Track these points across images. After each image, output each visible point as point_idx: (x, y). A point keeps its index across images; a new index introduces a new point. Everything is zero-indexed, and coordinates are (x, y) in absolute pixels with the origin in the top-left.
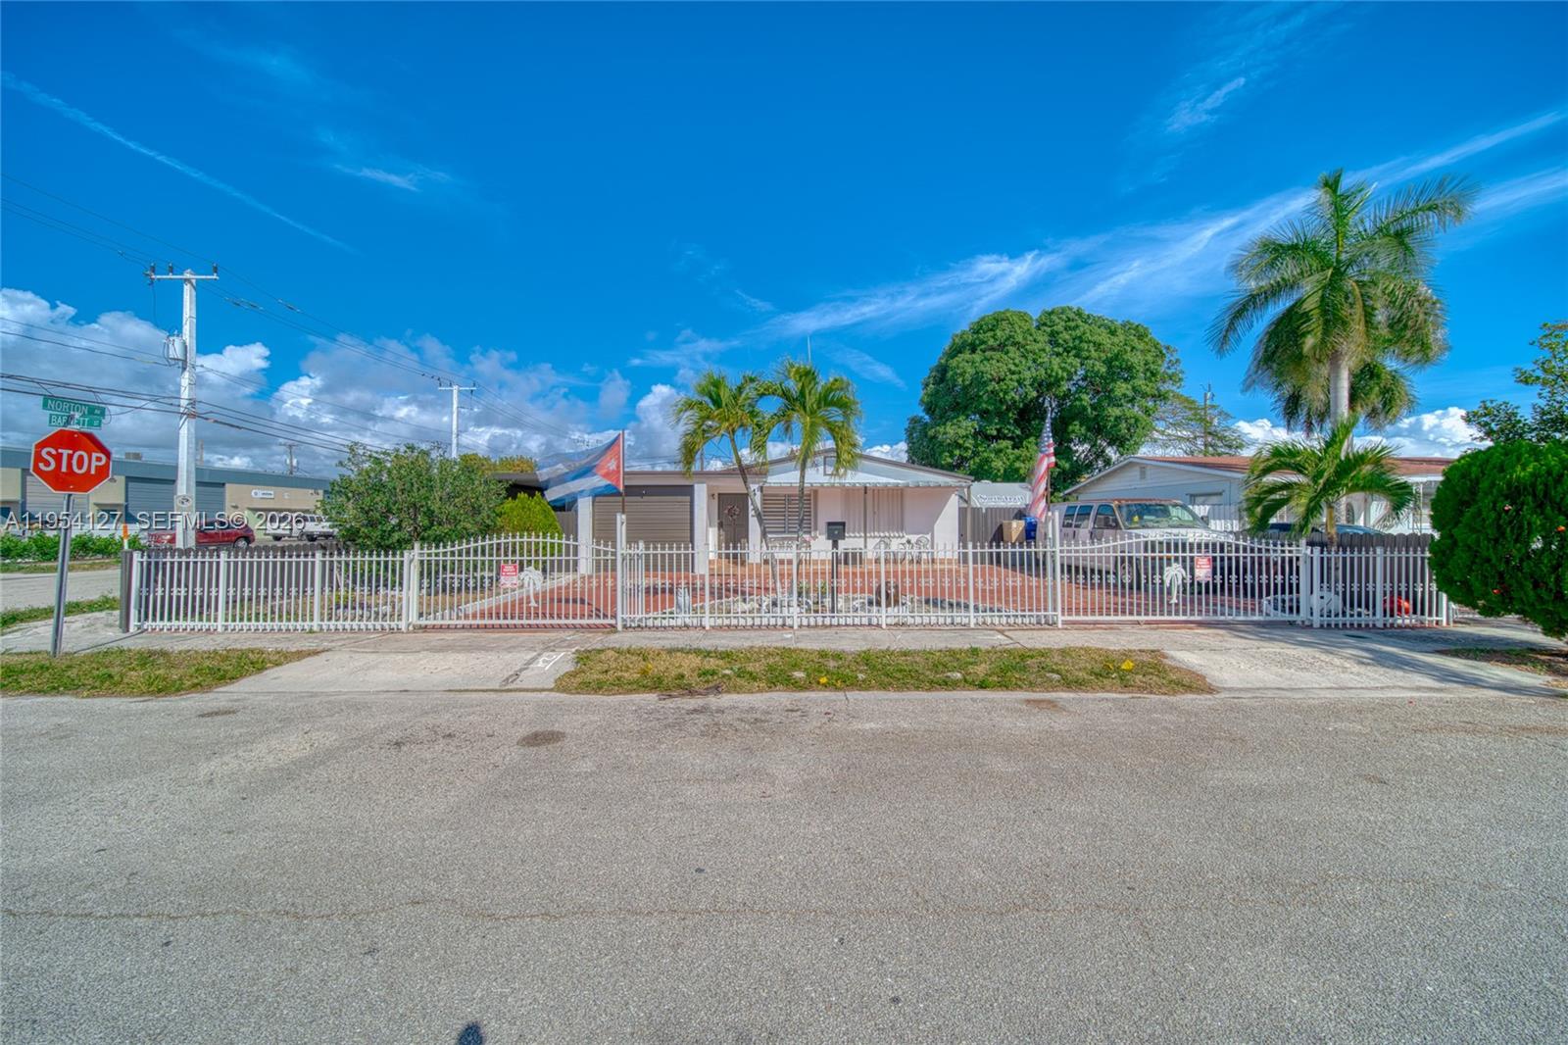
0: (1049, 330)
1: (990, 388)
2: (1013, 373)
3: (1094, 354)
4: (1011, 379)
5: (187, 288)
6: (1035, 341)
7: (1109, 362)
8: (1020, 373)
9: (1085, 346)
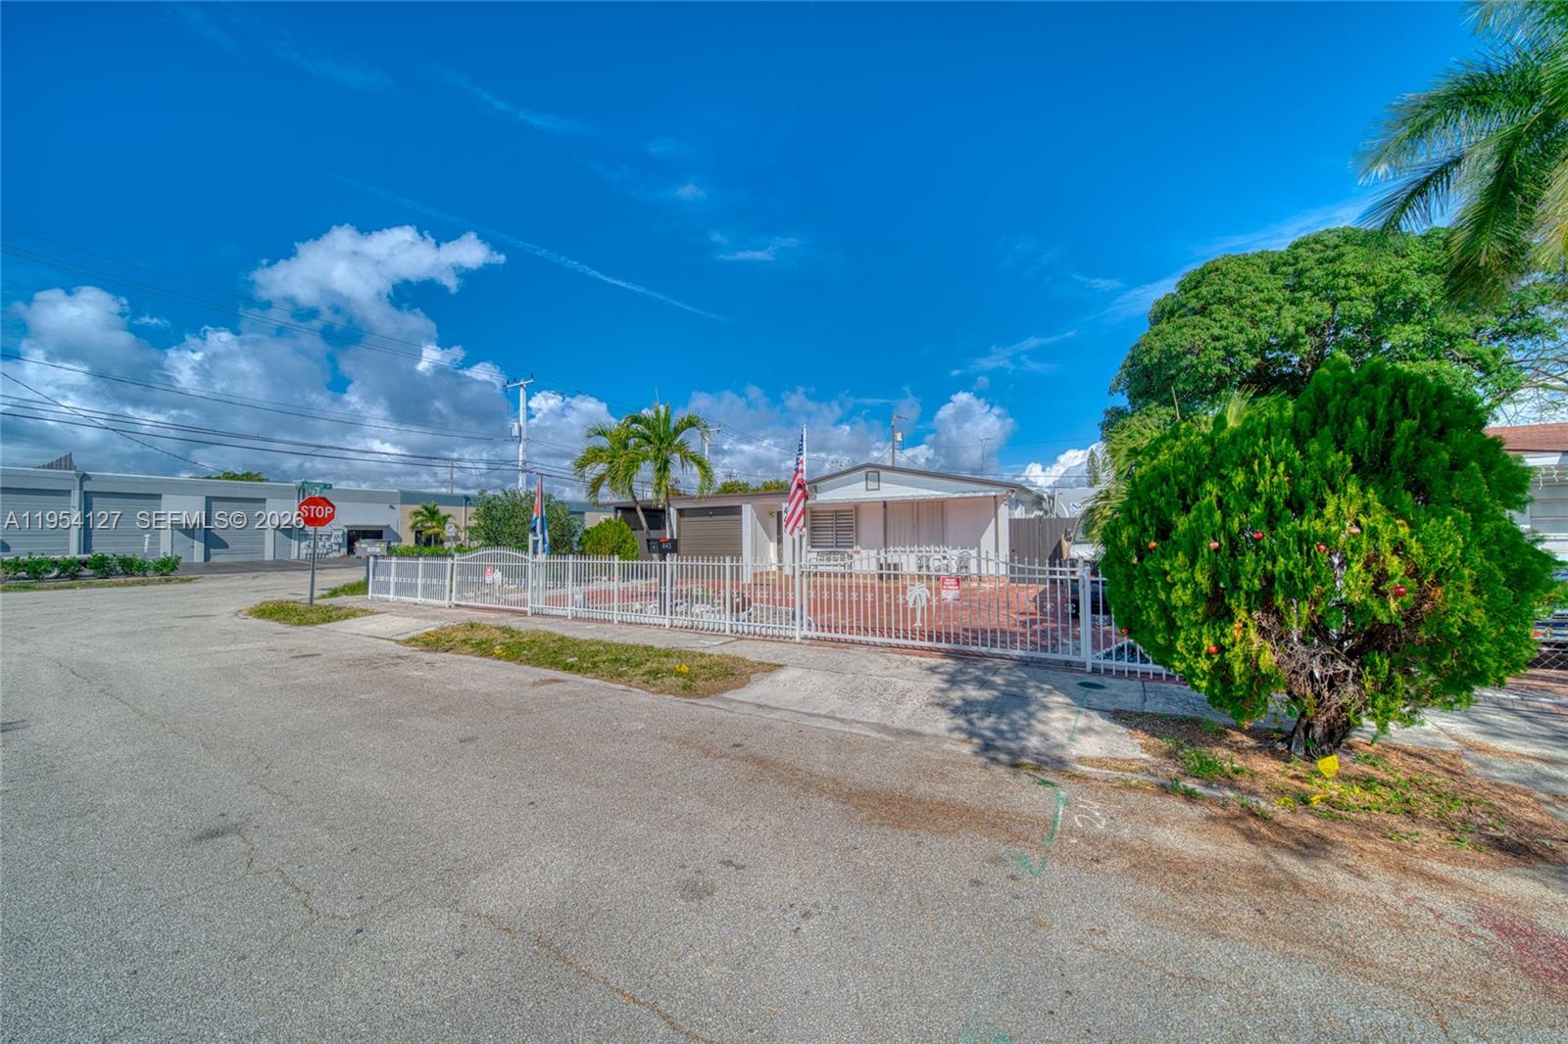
0: (1291, 270)
1: (1183, 363)
2: (1217, 339)
3: (1356, 290)
4: (1215, 348)
5: (522, 390)
6: (1256, 289)
7: (1378, 299)
8: (1227, 337)
9: (1342, 282)
